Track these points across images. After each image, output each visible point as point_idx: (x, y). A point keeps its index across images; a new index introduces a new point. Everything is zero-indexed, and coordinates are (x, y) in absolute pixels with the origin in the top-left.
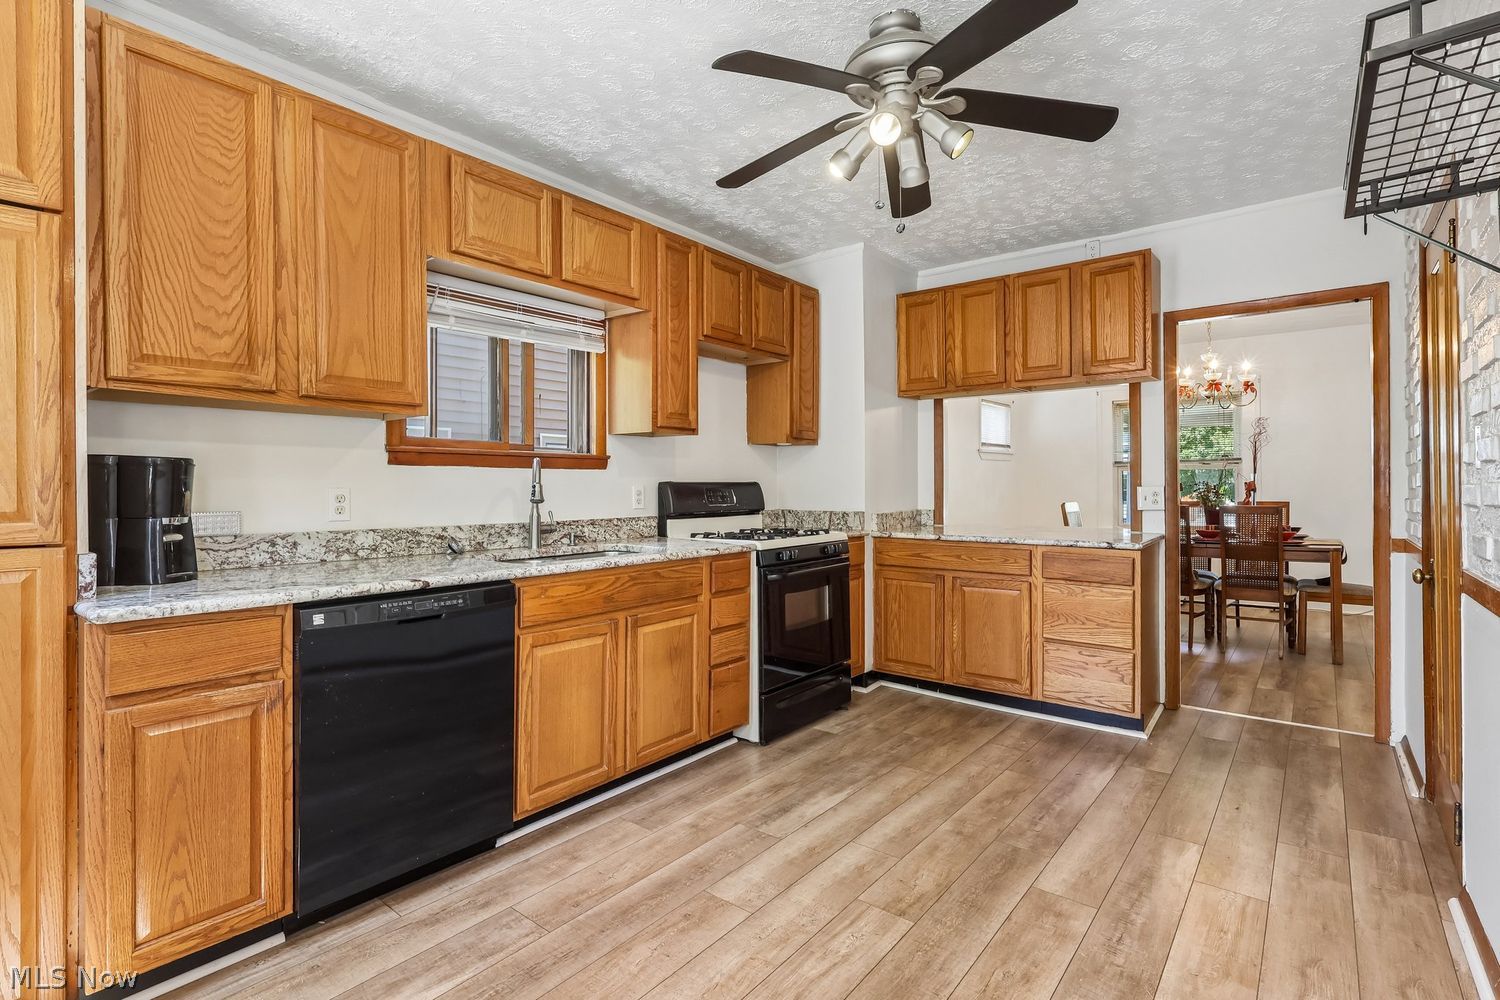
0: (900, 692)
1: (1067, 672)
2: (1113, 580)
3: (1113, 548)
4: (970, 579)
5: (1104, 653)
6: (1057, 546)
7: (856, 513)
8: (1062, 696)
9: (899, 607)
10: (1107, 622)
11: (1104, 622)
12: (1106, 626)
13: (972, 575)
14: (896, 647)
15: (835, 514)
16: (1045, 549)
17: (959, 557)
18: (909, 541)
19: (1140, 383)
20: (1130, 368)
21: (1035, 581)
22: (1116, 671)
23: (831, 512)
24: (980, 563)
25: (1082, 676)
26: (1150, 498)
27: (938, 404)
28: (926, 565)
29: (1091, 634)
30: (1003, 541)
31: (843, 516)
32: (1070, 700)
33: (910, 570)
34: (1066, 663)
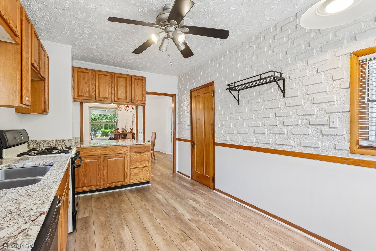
0: (84, 196)
1: (136, 175)
2: (146, 151)
3: (146, 144)
4: (110, 156)
5: (144, 168)
6: (134, 145)
7: (69, 140)
8: (135, 181)
9: (84, 169)
10: (145, 161)
11: (144, 161)
12: (145, 162)
13: (110, 155)
14: (83, 182)
15: (59, 141)
16: (130, 146)
17: (106, 150)
18: (88, 148)
19: (138, 106)
20: (142, 103)
21: (128, 154)
22: (147, 172)
23: (56, 140)
24: (113, 152)
25: (139, 175)
26: (141, 132)
27: (81, 104)
28: (95, 154)
29: (142, 165)
30: (120, 145)
31: (63, 141)
32: (137, 182)
33: (88, 157)
34: (135, 173)
